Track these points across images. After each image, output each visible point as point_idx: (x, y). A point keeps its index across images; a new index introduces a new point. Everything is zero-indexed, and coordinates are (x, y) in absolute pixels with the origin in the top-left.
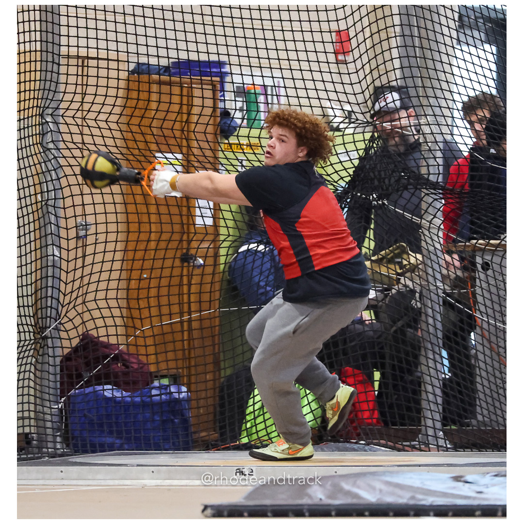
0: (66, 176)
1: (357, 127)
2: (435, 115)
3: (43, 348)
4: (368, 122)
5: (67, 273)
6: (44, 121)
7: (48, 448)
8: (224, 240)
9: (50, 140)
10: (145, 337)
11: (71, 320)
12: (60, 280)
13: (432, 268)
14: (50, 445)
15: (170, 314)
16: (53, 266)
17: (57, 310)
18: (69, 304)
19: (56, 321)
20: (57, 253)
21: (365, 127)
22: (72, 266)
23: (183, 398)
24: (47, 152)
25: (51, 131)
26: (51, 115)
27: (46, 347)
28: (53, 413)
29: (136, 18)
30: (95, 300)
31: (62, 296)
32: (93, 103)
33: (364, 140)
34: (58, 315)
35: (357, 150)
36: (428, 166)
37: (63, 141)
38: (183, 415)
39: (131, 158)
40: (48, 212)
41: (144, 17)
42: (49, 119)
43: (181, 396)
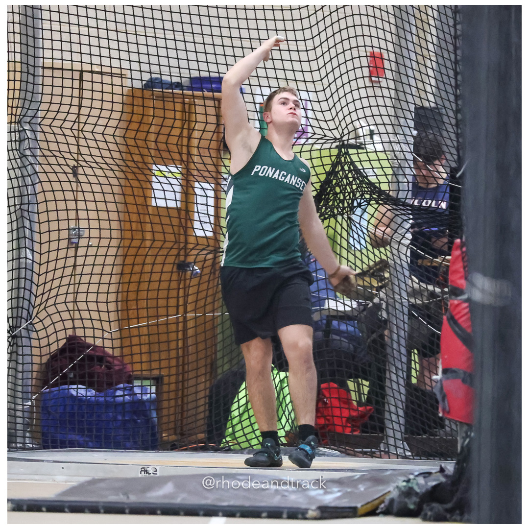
0: (40, 182)
1: (325, 143)
2: (404, 135)
3: (12, 346)
4: (335, 139)
5: (39, 275)
6: (22, 129)
7: (16, 443)
8: (193, 249)
9: (28, 147)
10: (112, 339)
11: (41, 321)
12: (32, 282)
13: (405, 283)
14: (19, 440)
15: (138, 318)
16: (26, 268)
17: (28, 310)
18: (40, 305)
19: (27, 321)
20: (30, 256)
21: (332, 143)
22: (43, 269)
23: (148, 399)
24: (24, 159)
25: (28, 138)
26: (29, 123)
27: (15, 346)
28: (25, 410)
29: (90, 29)
30: (65, 302)
31: (33, 297)
32: (58, 112)
33: (330, 156)
34: (30, 315)
35: (323, 165)
36: (398, 182)
37: (40, 148)
38: (145, 416)
39: (104, 166)
40: (22, 216)
41: (98, 28)
42: (27, 127)
43: (145, 397)
